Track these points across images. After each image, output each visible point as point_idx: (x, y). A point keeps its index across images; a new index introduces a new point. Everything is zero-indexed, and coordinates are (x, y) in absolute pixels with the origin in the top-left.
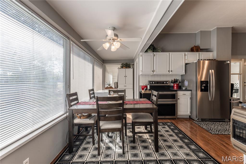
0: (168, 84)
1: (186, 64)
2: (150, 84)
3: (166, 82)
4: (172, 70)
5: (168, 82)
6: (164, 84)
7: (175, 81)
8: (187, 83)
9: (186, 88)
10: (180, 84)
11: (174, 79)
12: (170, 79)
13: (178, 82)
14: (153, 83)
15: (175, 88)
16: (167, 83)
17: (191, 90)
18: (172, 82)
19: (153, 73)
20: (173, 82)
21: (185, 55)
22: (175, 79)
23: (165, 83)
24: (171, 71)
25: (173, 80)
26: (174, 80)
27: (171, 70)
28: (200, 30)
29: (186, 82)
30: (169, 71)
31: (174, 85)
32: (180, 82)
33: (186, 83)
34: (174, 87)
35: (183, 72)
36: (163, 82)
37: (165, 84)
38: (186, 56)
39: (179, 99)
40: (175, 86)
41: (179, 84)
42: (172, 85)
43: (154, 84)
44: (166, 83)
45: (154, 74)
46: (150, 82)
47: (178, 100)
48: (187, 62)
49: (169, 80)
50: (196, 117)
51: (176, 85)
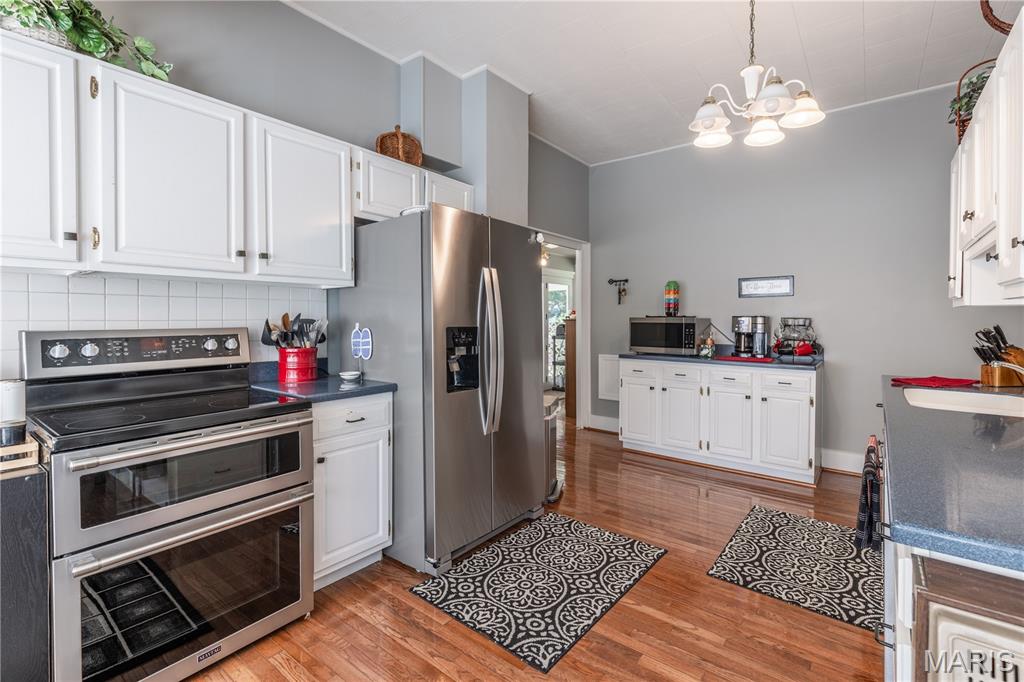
0: (236, 352)
1: (359, 222)
2: (48, 362)
3: (221, 339)
4: (271, 252)
5: (235, 336)
6: (205, 353)
7: (290, 333)
8: (367, 344)
9: (363, 374)
10: (322, 351)
11: (285, 317)
12: (251, 315)
13: (313, 335)
14: (89, 350)
15: (292, 376)
16: (231, 344)
17: (392, 388)
18: (267, 341)
19: (80, 258)
20: (274, 337)
21: (355, 166)
22: (291, 318)
23: (211, 345)
24: (264, 256)
25: (276, 321)
26: (280, 323)
27: (256, 248)
28: (419, 53)
29: (357, 335)
30: (241, 254)
31: (284, 355)
32: (323, 339)
33: (360, 343)
34: (281, 368)
35: (344, 269)
36: (193, 343)
37: (215, 354)
38: (360, 174)
39: (321, 461)
40: (290, 366)
41: (313, 351)
42: (271, 355)
43: (96, 360)
44: (222, 350)
45: (87, 266)
46: (47, 345)
47: (318, 468)
48: (362, 209)
49: (249, 325)
50: (428, 552)
51: (297, 354)
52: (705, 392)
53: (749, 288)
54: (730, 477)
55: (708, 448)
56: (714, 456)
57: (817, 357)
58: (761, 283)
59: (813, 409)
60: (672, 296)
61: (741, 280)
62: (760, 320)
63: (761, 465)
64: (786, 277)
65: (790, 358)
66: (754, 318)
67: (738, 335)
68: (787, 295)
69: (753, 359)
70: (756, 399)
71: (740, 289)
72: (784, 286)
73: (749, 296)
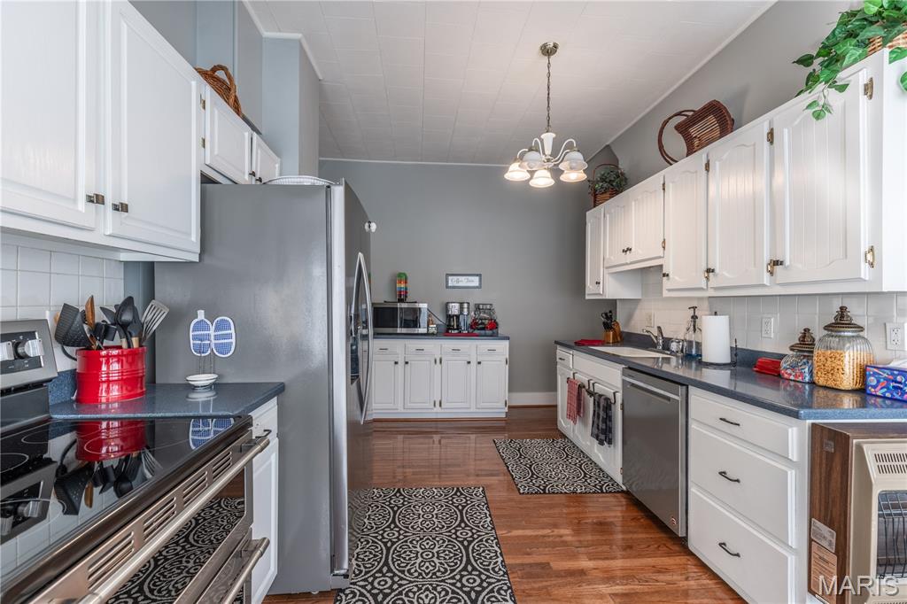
5: (31, 334)
8: (226, 337)
9: (220, 378)
29: (202, 326)
52: (438, 361)
53: (452, 281)
54: (459, 425)
55: (440, 406)
56: (446, 411)
57: (495, 331)
58: (461, 278)
59: (507, 366)
60: (403, 286)
61: (448, 275)
62: (466, 305)
63: (478, 410)
64: (477, 275)
65: (483, 332)
66: (461, 304)
67: (449, 317)
68: (477, 287)
69: (460, 335)
70: (474, 363)
71: (447, 282)
72: (475, 281)
73: (454, 287)
